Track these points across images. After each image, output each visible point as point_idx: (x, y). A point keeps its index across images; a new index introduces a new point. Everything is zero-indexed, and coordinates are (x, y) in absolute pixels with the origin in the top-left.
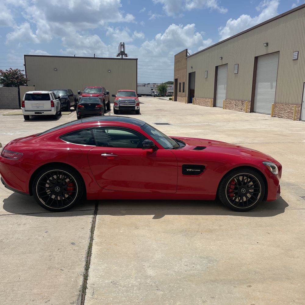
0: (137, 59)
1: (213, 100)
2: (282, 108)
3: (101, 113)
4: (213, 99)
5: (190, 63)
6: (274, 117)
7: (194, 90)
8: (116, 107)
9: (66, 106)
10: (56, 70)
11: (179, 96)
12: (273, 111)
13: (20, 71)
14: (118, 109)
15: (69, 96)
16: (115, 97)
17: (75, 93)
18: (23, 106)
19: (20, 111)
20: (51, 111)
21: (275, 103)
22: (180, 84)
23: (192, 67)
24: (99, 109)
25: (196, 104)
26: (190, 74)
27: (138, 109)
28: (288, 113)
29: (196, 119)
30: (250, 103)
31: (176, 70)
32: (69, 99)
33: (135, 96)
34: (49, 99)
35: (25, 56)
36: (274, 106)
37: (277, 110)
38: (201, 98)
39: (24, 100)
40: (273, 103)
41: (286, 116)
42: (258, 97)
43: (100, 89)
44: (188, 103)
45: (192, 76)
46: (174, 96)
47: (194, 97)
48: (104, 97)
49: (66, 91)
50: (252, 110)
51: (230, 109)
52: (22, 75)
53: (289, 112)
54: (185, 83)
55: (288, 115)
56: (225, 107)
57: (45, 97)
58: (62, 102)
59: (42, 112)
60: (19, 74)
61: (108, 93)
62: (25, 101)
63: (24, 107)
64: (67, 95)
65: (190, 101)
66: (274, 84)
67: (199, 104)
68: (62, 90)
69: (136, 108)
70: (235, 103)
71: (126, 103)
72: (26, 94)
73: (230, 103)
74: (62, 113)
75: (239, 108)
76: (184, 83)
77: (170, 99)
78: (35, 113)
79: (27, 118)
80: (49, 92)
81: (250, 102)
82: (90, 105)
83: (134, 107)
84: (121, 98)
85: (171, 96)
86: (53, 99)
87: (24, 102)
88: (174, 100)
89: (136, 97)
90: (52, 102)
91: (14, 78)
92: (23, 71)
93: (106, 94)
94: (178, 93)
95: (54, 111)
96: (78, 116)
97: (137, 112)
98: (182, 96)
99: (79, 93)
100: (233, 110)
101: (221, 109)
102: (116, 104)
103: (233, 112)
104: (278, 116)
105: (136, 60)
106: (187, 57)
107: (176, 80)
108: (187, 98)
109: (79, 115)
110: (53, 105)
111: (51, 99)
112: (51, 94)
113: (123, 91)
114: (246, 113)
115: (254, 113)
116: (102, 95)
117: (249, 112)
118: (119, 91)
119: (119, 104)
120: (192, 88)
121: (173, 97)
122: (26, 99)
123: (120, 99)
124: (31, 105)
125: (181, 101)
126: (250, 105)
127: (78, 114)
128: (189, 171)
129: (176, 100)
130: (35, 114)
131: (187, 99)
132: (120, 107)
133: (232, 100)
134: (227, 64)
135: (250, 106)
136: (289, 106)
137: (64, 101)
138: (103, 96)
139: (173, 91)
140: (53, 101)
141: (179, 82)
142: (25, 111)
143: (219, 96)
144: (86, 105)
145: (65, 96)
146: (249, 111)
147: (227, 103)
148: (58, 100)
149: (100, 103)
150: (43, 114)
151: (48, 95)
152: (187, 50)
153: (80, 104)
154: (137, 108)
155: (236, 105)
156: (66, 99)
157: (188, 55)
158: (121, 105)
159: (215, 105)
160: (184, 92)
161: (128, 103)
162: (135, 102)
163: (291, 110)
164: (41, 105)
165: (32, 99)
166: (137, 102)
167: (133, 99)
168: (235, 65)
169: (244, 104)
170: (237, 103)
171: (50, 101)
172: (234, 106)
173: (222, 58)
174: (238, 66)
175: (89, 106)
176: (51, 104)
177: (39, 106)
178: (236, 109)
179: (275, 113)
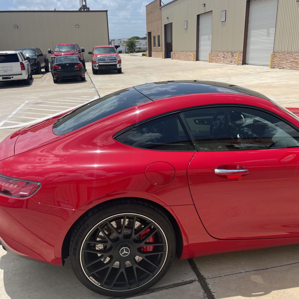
0: (106, 11)
1: (195, 54)
2: (283, 58)
3: (82, 74)
4: (196, 52)
5: (165, 13)
6: (273, 68)
7: (171, 44)
8: (95, 66)
9: (37, 68)
10: (17, 27)
11: (155, 51)
12: (272, 61)
14: (98, 68)
15: (38, 56)
16: (93, 54)
17: (45, 52)
20: (21, 74)
21: (273, 52)
22: (154, 37)
23: (168, 18)
24: (79, 70)
25: (176, 59)
26: (165, 26)
27: (120, 67)
28: (290, 63)
30: (242, 54)
31: (148, 23)
33: (115, 52)
34: (19, 61)
36: (274, 55)
37: (277, 60)
38: (180, 51)
40: (272, 53)
41: (289, 67)
42: (251, 47)
44: (165, 58)
45: (168, 28)
46: (148, 51)
47: (172, 51)
48: (79, 55)
49: (33, 50)
50: (244, 63)
51: (217, 62)
53: (293, 61)
54: (161, 36)
55: (292, 65)
56: (211, 60)
57: (13, 58)
58: (32, 63)
59: (11, 76)
61: (83, 51)
64: (36, 55)
65: (168, 55)
66: (272, 31)
67: (179, 58)
68: (29, 49)
69: (118, 66)
70: (223, 55)
71: (106, 61)
73: (218, 56)
74: (33, 76)
75: (228, 61)
76: (159, 37)
77: (143, 55)
78: (3, 78)
80: (17, 52)
81: (242, 53)
82: (67, 65)
83: (116, 65)
85: (145, 51)
88: (148, 56)
89: (117, 54)
90: (21, 64)
93: (81, 51)
94: (153, 48)
95: (26, 75)
96: (55, 79)
97: (119, 71)
98: (157, 51)
99: (50, 52)
100: (221, 63)
101: (207, 63)
102: (93, 62)
103: (222, 65)
104: (278, 67)
105: (106, 12)
106: (161, 7)
107: (149, 34)
109: (56, 78)
110: (23, 67)
111: (21, 60)
112: (19, 53)
113: (99, 48)
114: (238, 66)
115: (246, 65)
116: (77, 53)
117: (241, 64)
118: (96, 47)
119: (99, 62)
120: (169, 41)
121: (147, 53)
123: (99, 56)
125: (156, 56)
126: (242, 56)
127: (55, 77)
129: (150, 55)
131: (164, 54)
132: (100, 66)
133: (219, 52)
134: (212, 11)
135: (242, 58)
136: (293, 55)
137: (34, 62)
139: (147, 46)
140: (23, 62)
141: (152, 35)
143: (201, 48)
144: (63, 66)
145: (34, 56)
146: (241, 63)
147: (213, 55)
148: (27, 61)
149: (79, 62)
150: (12, 79)
151: (16, 55)
153: (56, 65)
154: (120, 65)
155: (224, 58)
156: (35, 59)
157: (162, 4)
158: (100, 64)
159: (197, 59)
160: (159, 46)
161: (108, 61)
162: (116, 59)
163: (295, 59)
164: (9, 69)
166: (118, 60)
167: (114, 55)
168: (222, 11)
169: (234, 56)
170: (226, 55)
171: (19, 62)
172: (222, 58)
173: (205, 5)
174: (225, 13)
175: (67, 66)
176: (21, 66)
177: (7, 70)
178: (224, 62)
179: (275, 63)
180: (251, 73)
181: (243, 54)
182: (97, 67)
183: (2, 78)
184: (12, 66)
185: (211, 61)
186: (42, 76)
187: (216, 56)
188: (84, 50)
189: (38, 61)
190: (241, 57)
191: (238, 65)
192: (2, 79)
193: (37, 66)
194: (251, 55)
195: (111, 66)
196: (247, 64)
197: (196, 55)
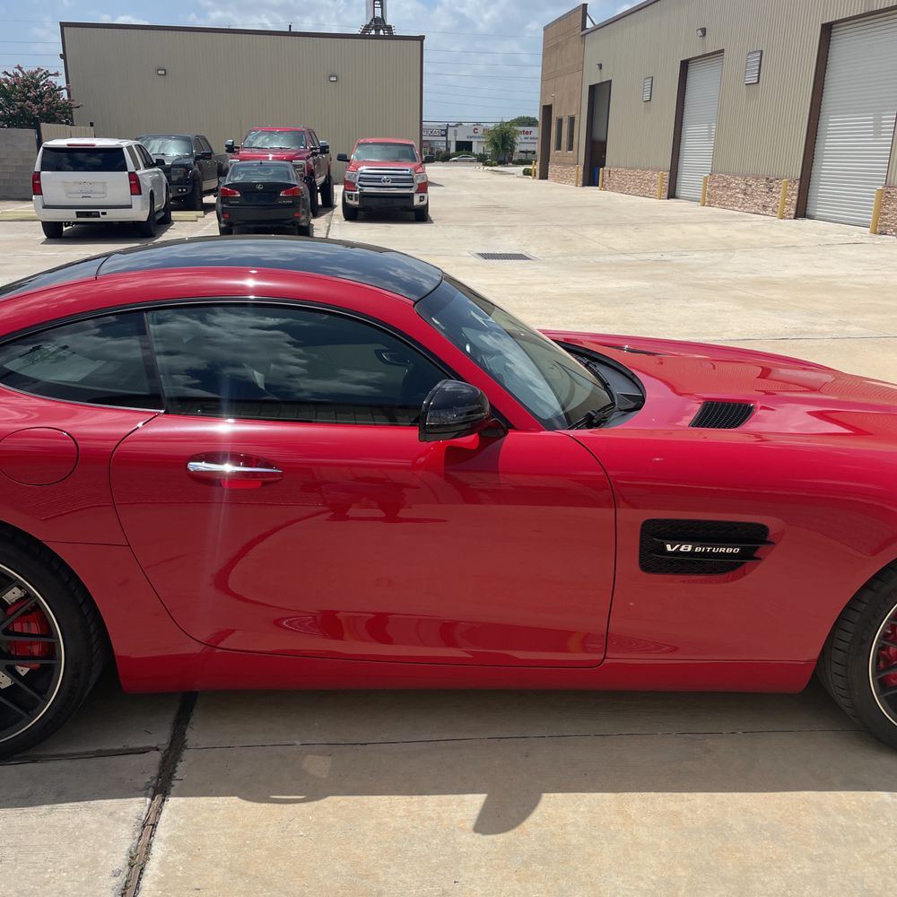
0: (421, 38)
1: (668, 177)
3: (298, 217)
4: (668, 173)
5: (595, 50)
6: (881, 234)
7: (604, 144)
8: (349, 195)
9: (190, 191)
10: (163, 72)
11: (557, 163)
12: (879, 213)
13: (47, 74)
14: (357, 203)
15: (197, 158)
16: (349, 161)
17: (219, 150)
18: (37, 190)
19: (27, 208)
20: (130, 207)
21: (886, 185)
22: (560, 122)
23: (600, 66)
24: (290, 204)
25: (611, 190)
26: (592, 89)
27: (424, 203)
29: (619, 239)
30: (797, 187)
31: (546, 78)
32: (196, 168)
33: (414, 159)
34: (124, 168)
35: (63, 25)
36: (886, 195)
37: (894, 210)
38: (626, 168)
39: (37, 168)
40: (880, 188)
42: (826, 166)
43: (298, 136)
44: (584, 185)
45: (599, 95)
46: (538, 163)
47: (603, 166)
48: (311, 163)
49: (187, 140)
50: (802, 212)
51: (724, 206)
52: (54, 90)
54: (577, 119)
56: (708, 200)
57: (111, 160)
58: (174, 178)
59: (101, 211)
60: (44, 85)
61: (324, 150)
62: (43, 173)
63: (42, 194)
64: (191, 155)
65: (591, 179)
67: (621, 189)
68: (178, 138)
69: (416, 201)
70: (743, 187)
72: (45, 148)
73: (728, 187)
74: (174, 214)
75: (756, 204)
76: (572, 120)
77: (527, 173)
78: (79, 214)
79: (54, 232)
80: (124, 144)
81: (798, 182)
82: (259, 187)
83: (410, 197)
84: (367, 165)
85: (529, 163)
86: (138, 168)
87: (37, 176)
88: (538, 176)
89: (418, 164)
90: (133, 177)
91: (28, 98)
92: (57, 74)
93: (318, 151)
94: (553, 152)
95: (142, 209)
96: (223, 225)
97: (421, 216)
98: (565, 164)
99: (231, 149)
100: (736, 208)
101: (696, 207)
102: (349, 185)
103: (734, 216)
104: (894, 230)
105: (419, 42)
106: (585, 32)
107: (547, 110)
108: (581, 169)
109: (224, 223)
110: (136, 187)
111: (131, 166)
112: (129, 148)
113: (374, 144)
114: (782, 220)
115: (807, 221)
116: (305, 155)
117: (792, 216)
118: (362, 141)
119: (361, 185)
120: (598, 135)
121: (536, 167)
122: (44, 168)
123: (363, 169)
124: (63, 187)
125: (560, 179)
126: (796, 192)
127: (223, 219)
128: (677, 553)
129: (544, 176)
130: (78, 217)
131: (581, 173)
132: (364, 196)
133: (734, 175)
134: (722, 51)
135: (795, 198)
137: (181, 176)
138: (308, 157)
139: (537, 147)
140: (138, 173)
141: (555, 115)
142: (45, 207)
143: (686, 161)
144: (247, 189)
145: (185, 157)
146: (793, 212)
147: (716, 184)
148: (156, 169)
149: (295, 183)
150: (102, 218)
151: (119, 150)
152: (585, 6)
153: (228, 186)
154: (422, 199)
155: (745, 194)
156: (187, 168)
157: (589, 25)
158: (366, 190)
159: (672, 194)
160: (570, 148)
161: (389, 184)
162: (412, 181)
164: (98, 188)
165: (68, 166)
166: (418, 182)
167: (406, 168)
168: (750, 53)
169: (774, 190)
170: (750, 186)
171: (126, 173)
172: (739, 196)
173: (704, 31)
174: (758, 59)
175: (259, 191)
176: (131, 185)
177: (91, 192)
178: (745, 208)
179: (886, 220)
180: (804, 244)
181: (800, 187)
182: (356, 200)
183: (77, 213)
184: (105, 183)
185: (709, 202)
186: (197, 217)
187: (724, 186)
188: (328, 147)
189: (196, 172)
190: (793, 194)
191: (782, 217)
192: (75, 215)
193: (190, 187)
194: (823, 190)
195: (395, 200)
196: (811, 217)
197: (668, 181)
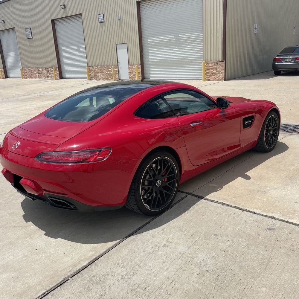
1: (3, 71)
2: (98, 71)
4: (3, 70)
6: (91, 80)
12: (89, 75)
28: (105, 75)
30: (58, 69)
36: (89, 68)
37: (93, 73)
40: (87, 67)
41: (105, 78)
42: (65, 62)
50: (61, 77)
51: (31, 78)
53: (107, 73)
55: (106, 76)
70: (37, 71)
73: (31, 72)
75: (44, 76)
81: (57, 68)
100: (36, 78)
104: (95, 79)
114: (56, 80)
117: (59, 79)
126: (58, 71)
133: (32, 68)
134: (14, 28)
135: (58, 73)
136: (105, 68)
146: (59, 77)
147: (26, 72)
155: (39, 74)
159: (7, 77)
163: (108, 71)
168: (26, 29)
169: (49, 71)
170: (40, 71)
172: (36, 74)
173: (4, 21)
174: (30, 30)
178: (40, 78)
179: (91, 76)
181: (59, 69)
185: (25, 77)
187: (29, 72)
190: (57, 72)
194: (66, 70)
196: (65, 78)
197: (4, 72)
